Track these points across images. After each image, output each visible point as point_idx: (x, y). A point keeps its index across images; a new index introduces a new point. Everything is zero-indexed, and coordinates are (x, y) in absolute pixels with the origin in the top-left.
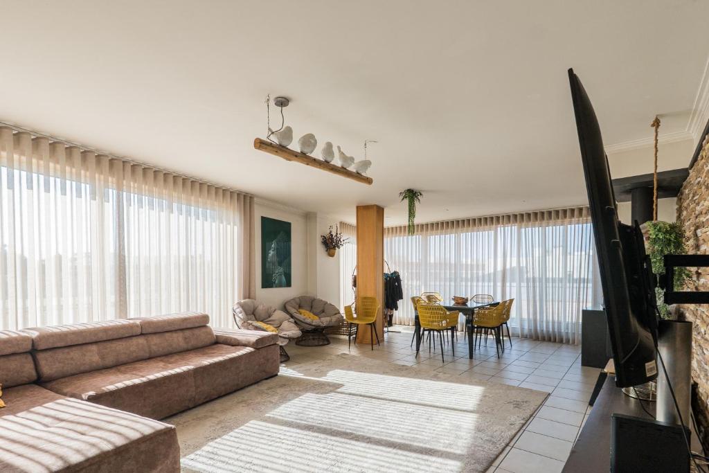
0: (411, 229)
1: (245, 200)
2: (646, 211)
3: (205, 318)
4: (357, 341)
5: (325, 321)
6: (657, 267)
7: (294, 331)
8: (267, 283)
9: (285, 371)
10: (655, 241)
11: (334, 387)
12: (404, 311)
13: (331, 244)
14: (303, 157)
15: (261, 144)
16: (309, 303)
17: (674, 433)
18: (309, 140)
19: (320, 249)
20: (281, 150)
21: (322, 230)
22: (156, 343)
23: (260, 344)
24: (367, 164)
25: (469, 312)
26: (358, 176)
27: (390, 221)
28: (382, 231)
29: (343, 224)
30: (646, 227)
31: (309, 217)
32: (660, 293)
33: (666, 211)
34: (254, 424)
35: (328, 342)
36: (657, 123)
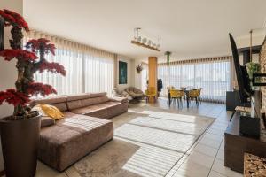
0: (168, 64)
1: (115, 56)
2: (248, 59)
3: (106, 93)
4: (148, 101)
5: (138, 95)
6: (251, 77)
7: (130, 98)
8: (120, 83)
9: (129, 110)
10: (251, 69)
11: (146, 115)
12: (164, 92)
13: (139, 70)
14: (143, 45)
15: (133, 42)
16: (132, 89)
17: (256, 119)
18: (145, 40)
19: (136, 71)
20: (138, 43)
21: (136, 65)
22: (95, 100)
23: (123, 101)
24: (159, 46)
25: (187, 93)
26: (156, 49)
27: (159, 61)
28: (157, 65)
29: (142, 63)
30: (248, 65)
31: (132, 61)
32: (251, 84)
33: (255, 59)
34: (126, 125)
35: (139, 102)
36: (251, 32)
